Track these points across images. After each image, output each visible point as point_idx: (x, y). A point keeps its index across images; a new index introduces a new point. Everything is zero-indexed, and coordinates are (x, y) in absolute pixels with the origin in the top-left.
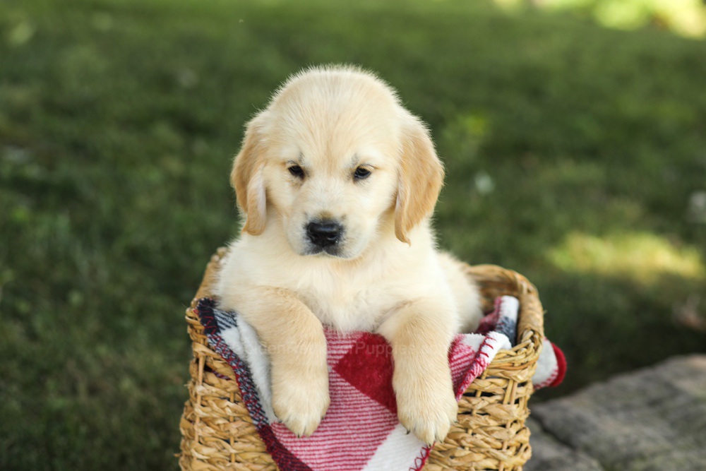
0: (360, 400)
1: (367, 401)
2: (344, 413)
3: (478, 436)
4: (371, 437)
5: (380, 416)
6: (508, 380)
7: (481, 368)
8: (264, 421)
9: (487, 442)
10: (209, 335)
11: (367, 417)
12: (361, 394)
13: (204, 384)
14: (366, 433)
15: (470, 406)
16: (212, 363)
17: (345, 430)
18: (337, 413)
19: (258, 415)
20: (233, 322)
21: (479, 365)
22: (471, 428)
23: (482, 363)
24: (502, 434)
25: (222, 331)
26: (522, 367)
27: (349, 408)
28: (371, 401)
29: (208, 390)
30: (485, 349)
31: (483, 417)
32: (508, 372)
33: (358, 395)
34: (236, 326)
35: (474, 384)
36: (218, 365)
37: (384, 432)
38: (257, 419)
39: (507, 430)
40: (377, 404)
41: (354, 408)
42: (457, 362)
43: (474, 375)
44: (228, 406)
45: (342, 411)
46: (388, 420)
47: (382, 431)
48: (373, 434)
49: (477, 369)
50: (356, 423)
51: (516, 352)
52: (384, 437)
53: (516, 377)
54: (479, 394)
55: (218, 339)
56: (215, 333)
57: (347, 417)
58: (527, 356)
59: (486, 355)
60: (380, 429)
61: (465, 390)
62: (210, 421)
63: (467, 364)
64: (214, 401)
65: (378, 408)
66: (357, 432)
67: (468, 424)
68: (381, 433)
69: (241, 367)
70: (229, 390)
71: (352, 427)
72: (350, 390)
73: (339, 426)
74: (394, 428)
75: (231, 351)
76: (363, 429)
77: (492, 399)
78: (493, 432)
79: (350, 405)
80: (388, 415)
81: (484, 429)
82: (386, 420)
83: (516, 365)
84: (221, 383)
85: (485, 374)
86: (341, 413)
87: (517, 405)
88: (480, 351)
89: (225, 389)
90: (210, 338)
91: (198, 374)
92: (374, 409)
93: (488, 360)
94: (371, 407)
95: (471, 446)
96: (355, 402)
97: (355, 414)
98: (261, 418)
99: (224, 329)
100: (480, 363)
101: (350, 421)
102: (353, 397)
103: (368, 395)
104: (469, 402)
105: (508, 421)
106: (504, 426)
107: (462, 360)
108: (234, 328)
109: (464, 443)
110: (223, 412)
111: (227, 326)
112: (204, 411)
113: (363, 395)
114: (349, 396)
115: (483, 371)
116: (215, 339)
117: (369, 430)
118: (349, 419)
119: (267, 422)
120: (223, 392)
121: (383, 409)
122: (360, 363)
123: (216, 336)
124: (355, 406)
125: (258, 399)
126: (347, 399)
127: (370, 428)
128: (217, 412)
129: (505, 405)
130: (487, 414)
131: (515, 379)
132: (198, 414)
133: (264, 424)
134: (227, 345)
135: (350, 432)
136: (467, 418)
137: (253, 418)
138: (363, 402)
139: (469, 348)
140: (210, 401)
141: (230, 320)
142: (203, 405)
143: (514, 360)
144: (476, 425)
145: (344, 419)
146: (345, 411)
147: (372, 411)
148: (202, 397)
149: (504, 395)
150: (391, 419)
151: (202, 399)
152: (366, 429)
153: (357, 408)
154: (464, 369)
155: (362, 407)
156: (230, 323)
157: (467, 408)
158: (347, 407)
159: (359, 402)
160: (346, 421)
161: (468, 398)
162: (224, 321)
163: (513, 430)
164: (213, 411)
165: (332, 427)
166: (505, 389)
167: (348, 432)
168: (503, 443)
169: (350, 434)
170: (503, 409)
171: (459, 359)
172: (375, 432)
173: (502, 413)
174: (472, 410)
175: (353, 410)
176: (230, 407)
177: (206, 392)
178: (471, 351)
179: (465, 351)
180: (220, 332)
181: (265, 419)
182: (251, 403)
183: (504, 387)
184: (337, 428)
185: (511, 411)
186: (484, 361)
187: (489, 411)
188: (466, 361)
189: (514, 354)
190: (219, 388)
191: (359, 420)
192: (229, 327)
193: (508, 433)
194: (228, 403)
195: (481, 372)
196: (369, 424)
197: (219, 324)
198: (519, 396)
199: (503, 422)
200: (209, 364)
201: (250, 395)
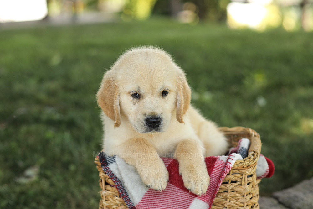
0: (175, 190)
1: (178, 190)
2: (169, 197)
3: (232, 201)
4: (182, 207)
5: (185, 197)
6: (242, 174)
7: (228, 170)
8: (132, 205)
9: (236, 204)
10: (103, 167)
11: (179, 198)
12: (175, 187)
13: (106, 190)
14: (180, 205)
15: (226, 188)
16: (108, 181)
17: (170, 205)
18: (166, 198)
19: (129, 203)
20: (114, 160)
21: (227, 168)
22: (228, 198)
23: (229, 167)
24: (243, 200)
25: (109, 165)
26: (248, 167)
27: (171, 195)
28: (180, 190)
29: (107, 193)
30: (229, 161)
31: (233, 193)
32: (242, 170)
33: (174, 188)
34: (115, 162)
35: (226, 178)
36: (110, 181)
37: (188, 204)
38: (129, 204)
39: (245, 198)
40: (183, 191)
41: (173, 194)
42: (217, 168)
43: (226, 173)
44: (117, 199)
45: (168, 196)
46: (189, 198)
47: (187, 204)
48: (183, 206)
49: (227, 170)
50: (175, 201)
51: (245, 161)
52: (188, 206)
53: (246, 172)
54: (230, 182)
55: (107, 169)
56: (106, 166)
57: (170, 199)
58: (249, 162)
59: (230, 163)
60: (186, 203)
61: (222, 181)
62: (110, 207)
63: (222, 168)
64: (111, 198)
65: (184, 193)
66: (175, 205)
67: (227, 196)
68: (186, 205)
69: (117, 181)
70: (116, 192)
71: (173, 204)
72: (170, 186)
73: (168, 204)
74: (192, 202)
75: (113, 174)
76: (178, 204)
77: (236, 184)
78: (238, 199)
79: (171, 193)
80: (189, 196)
81: (235, 198)
82: (188, 198)
83: (245, 167)
84: (112, 189)
85: (231, 172)
86: (168, 197)
87: (248, 185)
88: (227, 162)
89: (114, 191)
90: (104, 168)
91: (102, 186)
92: (182, 193)
93: (231, 166)
94: (180, 193)
95: (229, 206)
96: (173, 191)
97: (174, 197)
98: (131, 204)
99: (110, 164)
100: (227, 167)
101: (172, 201)
102: (172, 189)
103: (178, 187)
104: (226, 186)
105: (244, 193)
106: (244, 196)
107: (219, 167)
108: (114, 163)
109: (226, 205)
110: (115, 202)
111: (111, 162)
112: (107, 203)
113: (176, 187)
114: (170, 188)
115: (230, 171)
116: (106, 169)
117: (181, 204)
118: (171, 200)
119: (134, 205)
120: (114, 193)
121: (186, 193)
122: (173, 173)
123: (106, 167)
124: (173, 193)
125: (128, 196)
126: (169, 190)
127: (181, 203)
128: (113, 203)
129: (243, 186)
130: (235, 191)
131: (245, 173)
132: (104, 204)
133: (132, 206)
134: (111, 171)
135: (173, 206)
136: (226, 194)
137: (127, 204)
138: (176, 191)
139: (222, 161)
140: (109, 198)
141: (113, 159)
142: (106, 200)
143: (243, 165)
144: (230, 197)
145: (169, 200)
146: (169, 196)
147: (181, 195)
148: (105, 196)
149: (242, 181)
150: (190, 198)
151: (106, 198)
152: (179, 203)
153: (174, 194)
154: (221, 171)
155: (176, 193)
156: (113, 161)
157: (225, 189)
158: (170, 194)
159: (175, 191)
160: (170, 201)
161: (225, 184)
162: (109, 160)
163: (248, 197)
164: (111, 202)
165: (164, 204)
166: (242, 179)
167: (171, 206)
168: (244, 204)
169: (173, 207)
170: (242, 188)
171: (218, 166)
172: (184, 205)
173: (242, 190)
174: (228, 190)
175: (172, 195)
176: (118, 200)
177: (107, 194)
178: (223, 162)
179: (220, 163)
180: (108, 165)
181: (132, 204)
182: (125, 197)
183: (241, 177)
184: (166, 205)
185: (246, 188)
186: (229, 166)
187: (236, 190)
188: (221, 167)
189: (243, 162)
190: (112, 191)
191: (176, 200)
192: (112, 163)
193: (246, 199)
194: (116, 198)
195: (229, 172)
196: (181, 201)
197: (108, 162)
198: (249, 181)
199: (243, 194)
200: (106, 181)
201: (124, 194)
